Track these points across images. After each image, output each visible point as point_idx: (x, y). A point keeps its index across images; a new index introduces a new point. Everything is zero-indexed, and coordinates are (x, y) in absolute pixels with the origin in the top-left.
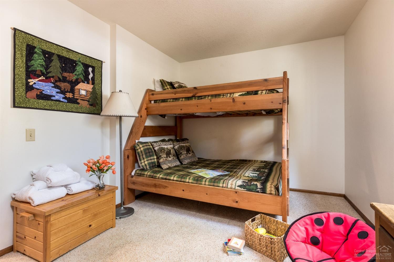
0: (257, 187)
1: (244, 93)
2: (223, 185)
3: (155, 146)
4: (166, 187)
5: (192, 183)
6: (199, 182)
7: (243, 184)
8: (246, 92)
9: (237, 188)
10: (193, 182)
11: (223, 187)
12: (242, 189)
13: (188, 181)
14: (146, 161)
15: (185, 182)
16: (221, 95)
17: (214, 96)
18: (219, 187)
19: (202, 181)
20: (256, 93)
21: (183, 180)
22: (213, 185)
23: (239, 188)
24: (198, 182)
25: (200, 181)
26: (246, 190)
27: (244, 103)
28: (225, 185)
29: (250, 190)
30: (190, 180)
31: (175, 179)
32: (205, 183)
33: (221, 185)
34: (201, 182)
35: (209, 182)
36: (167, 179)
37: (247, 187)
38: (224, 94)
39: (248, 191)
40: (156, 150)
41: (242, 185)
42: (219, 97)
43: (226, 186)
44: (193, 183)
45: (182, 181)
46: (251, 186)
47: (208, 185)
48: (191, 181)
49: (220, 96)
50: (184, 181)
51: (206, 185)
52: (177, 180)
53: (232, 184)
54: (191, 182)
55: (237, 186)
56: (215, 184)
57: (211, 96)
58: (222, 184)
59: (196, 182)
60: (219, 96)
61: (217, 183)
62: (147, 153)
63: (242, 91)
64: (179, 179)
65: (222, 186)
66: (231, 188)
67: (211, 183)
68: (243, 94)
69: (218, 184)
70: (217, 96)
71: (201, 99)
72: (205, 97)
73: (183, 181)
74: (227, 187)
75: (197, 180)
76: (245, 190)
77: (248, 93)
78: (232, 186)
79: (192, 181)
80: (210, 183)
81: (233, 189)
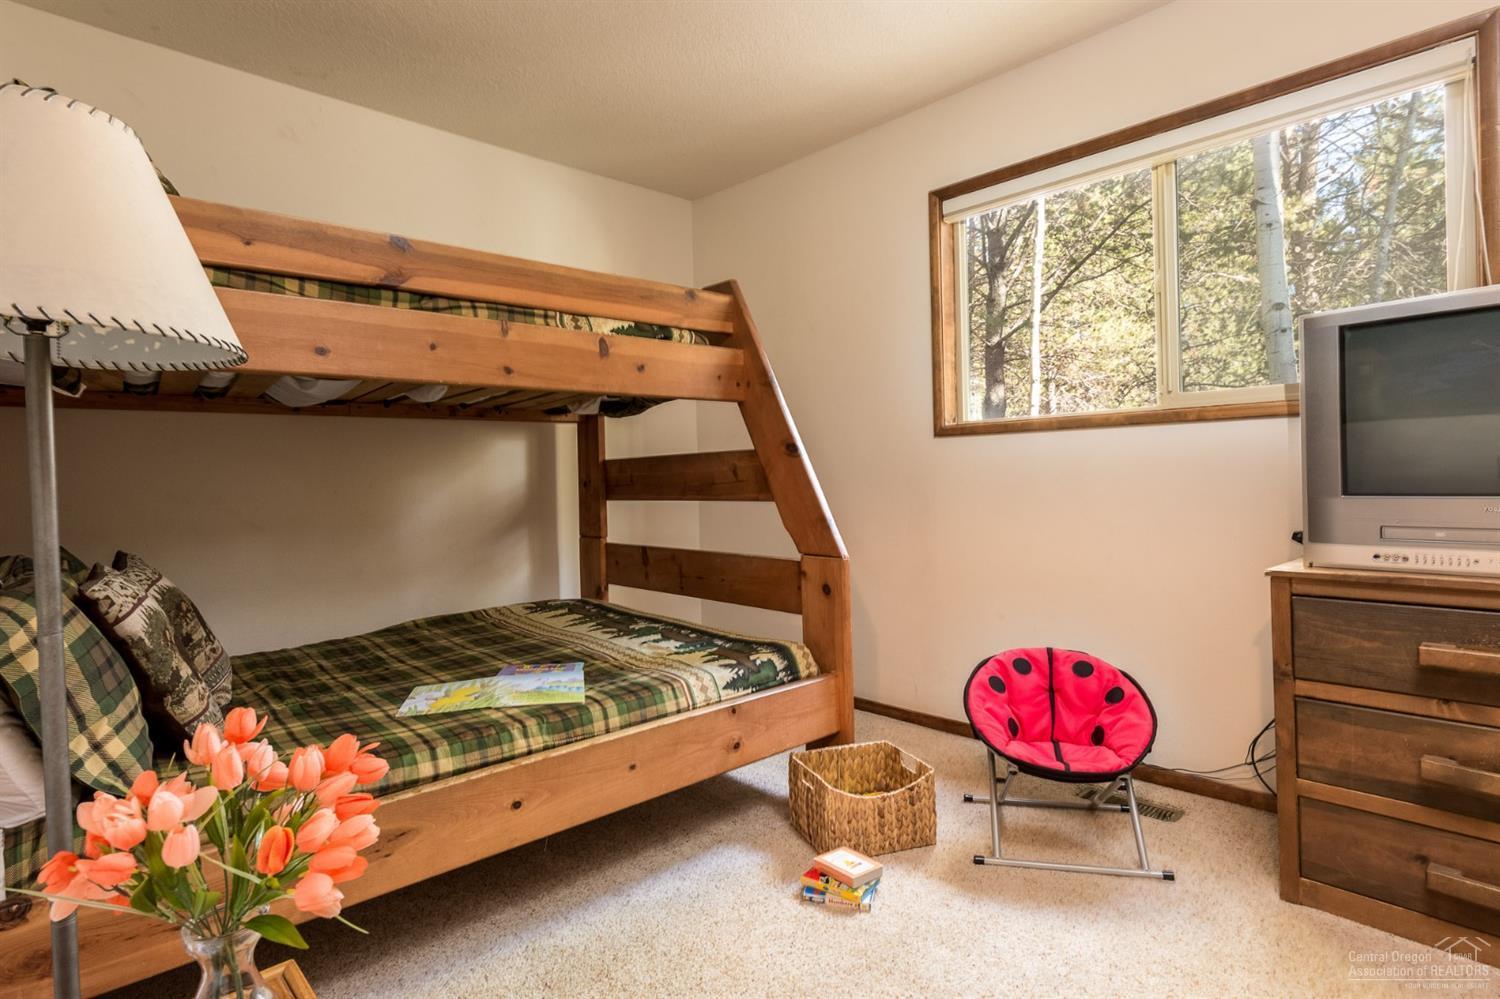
0: (776, 668)
1: (626, 325)
2: (678, 704)
3: (125, 610)
4: (402, 839)
5: (546, 748)
6: (579, 731)
7: (737, 673)
8: (633, 324)
9: (725, 694)
10: (550, 743)
11: (679, 712)
12: (742, 692)
13: (525, 750)
14: (108, 738)
15: (512, 758)
16: (536, 311)
17: (503, 310)
18: (665, 715)
19: (591, 722)
20: (664, 333)
21: (493, 753)
22: (640, 719)
23: (730, 691)
24: (571, 733)
25: (582, 725)
26: (753, 692)
27: (641, 368)
28: (684, 699)
29: (762, 687)
30: (531, 740)
31: (446, 764)
32: (607, 725)
33: (670, 706)
34: (588, 728)
35: (620, 713)
36: (395, 786)
37: (753, 679)
38: (551, 313)
39: (757, 691)
40: (143, 635)
41: (735, 677)
42: (529, 319)
43: (691, 703)
44: (554, 747)
45: (491, 759)
46: (759, 671)
47: (622, 727)
48: (537, 742)
49: (533, 315)
50: (506, 755)
51: (615, 730)
52: (463, 766)
53: (704, 689)
54: (542, 745)
55: (725, 688)
56: (648, 709)
57: (488, 308)
58: (674, 702)
59: (564, 735)
60: (525, 314)
61: (656, 704)
62: (100, 673)
63: (618, 316)
64: (474, 758)
65: (675, 709)
66: (708, 705)
67: (632, 714)
68: (623, 327)
69: (660, 706)
70: (520, 313)
71: (436, 310)
72: (453, 303)
73: (500, 757)
74: (694, 704)
75: (568, 726)
76: (750, 691)
77: (641, 329)
78: (706, 696)
79: (546, 738)
80: (627, 716)
81: (713, 704)
